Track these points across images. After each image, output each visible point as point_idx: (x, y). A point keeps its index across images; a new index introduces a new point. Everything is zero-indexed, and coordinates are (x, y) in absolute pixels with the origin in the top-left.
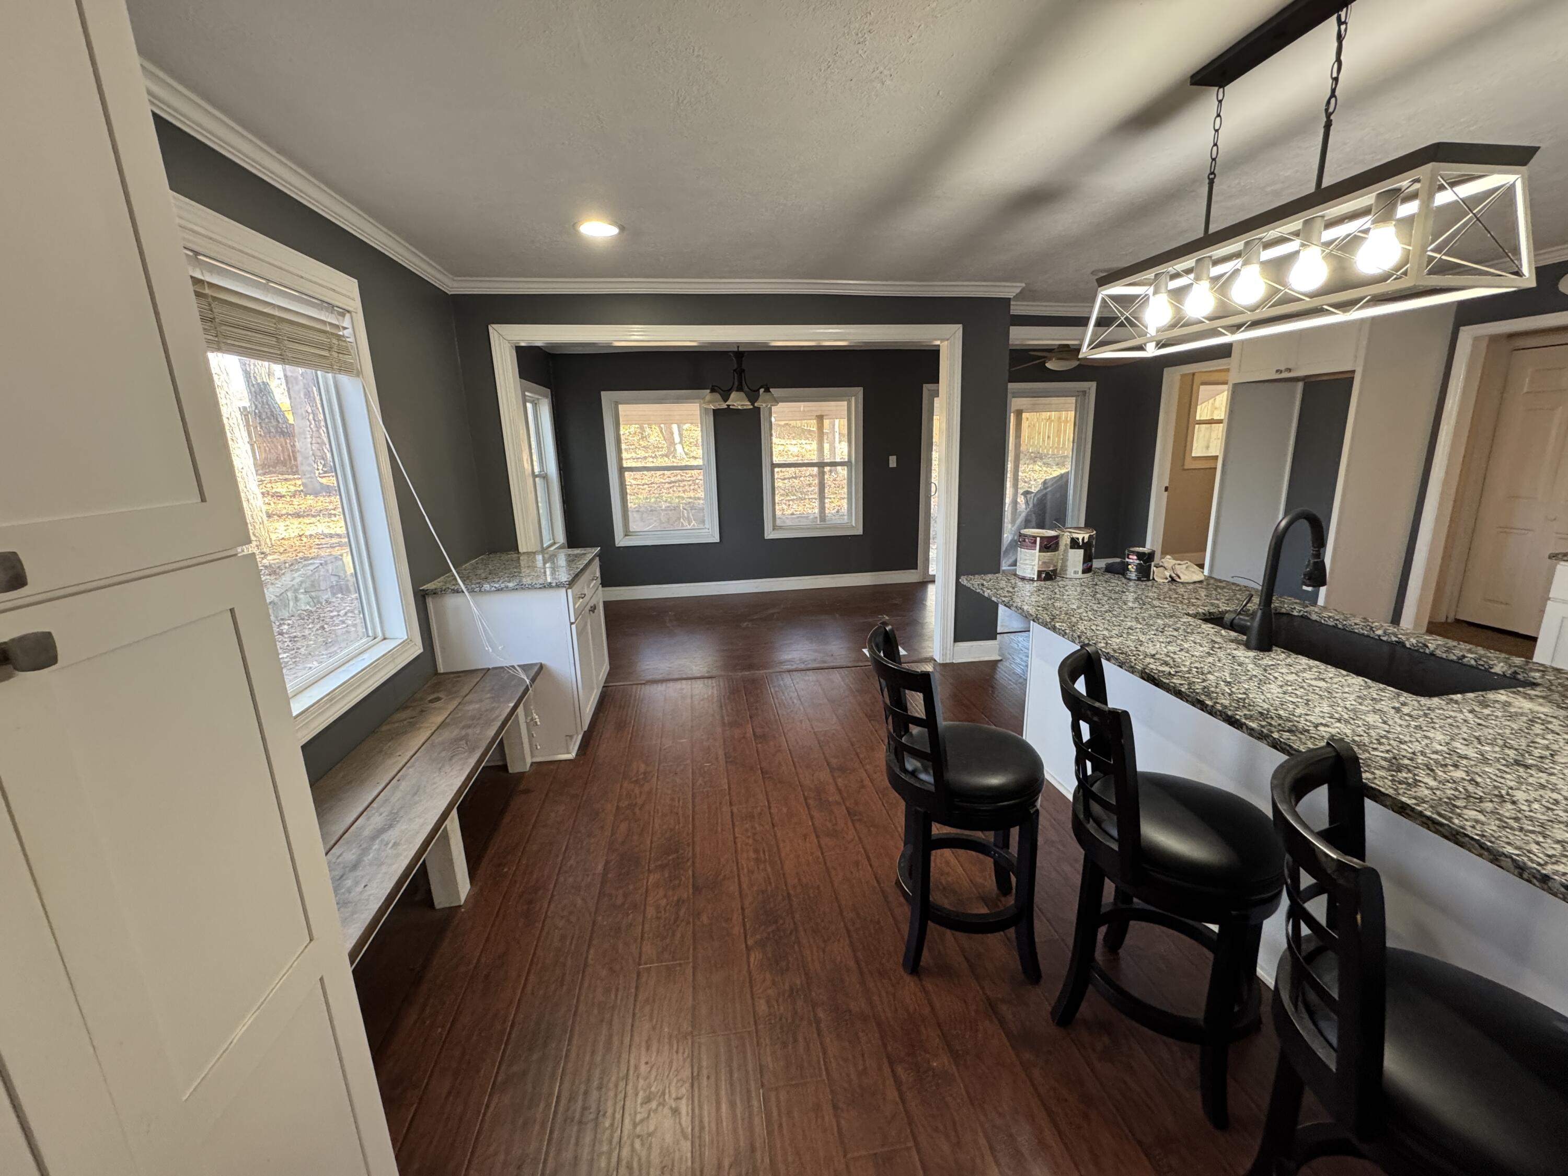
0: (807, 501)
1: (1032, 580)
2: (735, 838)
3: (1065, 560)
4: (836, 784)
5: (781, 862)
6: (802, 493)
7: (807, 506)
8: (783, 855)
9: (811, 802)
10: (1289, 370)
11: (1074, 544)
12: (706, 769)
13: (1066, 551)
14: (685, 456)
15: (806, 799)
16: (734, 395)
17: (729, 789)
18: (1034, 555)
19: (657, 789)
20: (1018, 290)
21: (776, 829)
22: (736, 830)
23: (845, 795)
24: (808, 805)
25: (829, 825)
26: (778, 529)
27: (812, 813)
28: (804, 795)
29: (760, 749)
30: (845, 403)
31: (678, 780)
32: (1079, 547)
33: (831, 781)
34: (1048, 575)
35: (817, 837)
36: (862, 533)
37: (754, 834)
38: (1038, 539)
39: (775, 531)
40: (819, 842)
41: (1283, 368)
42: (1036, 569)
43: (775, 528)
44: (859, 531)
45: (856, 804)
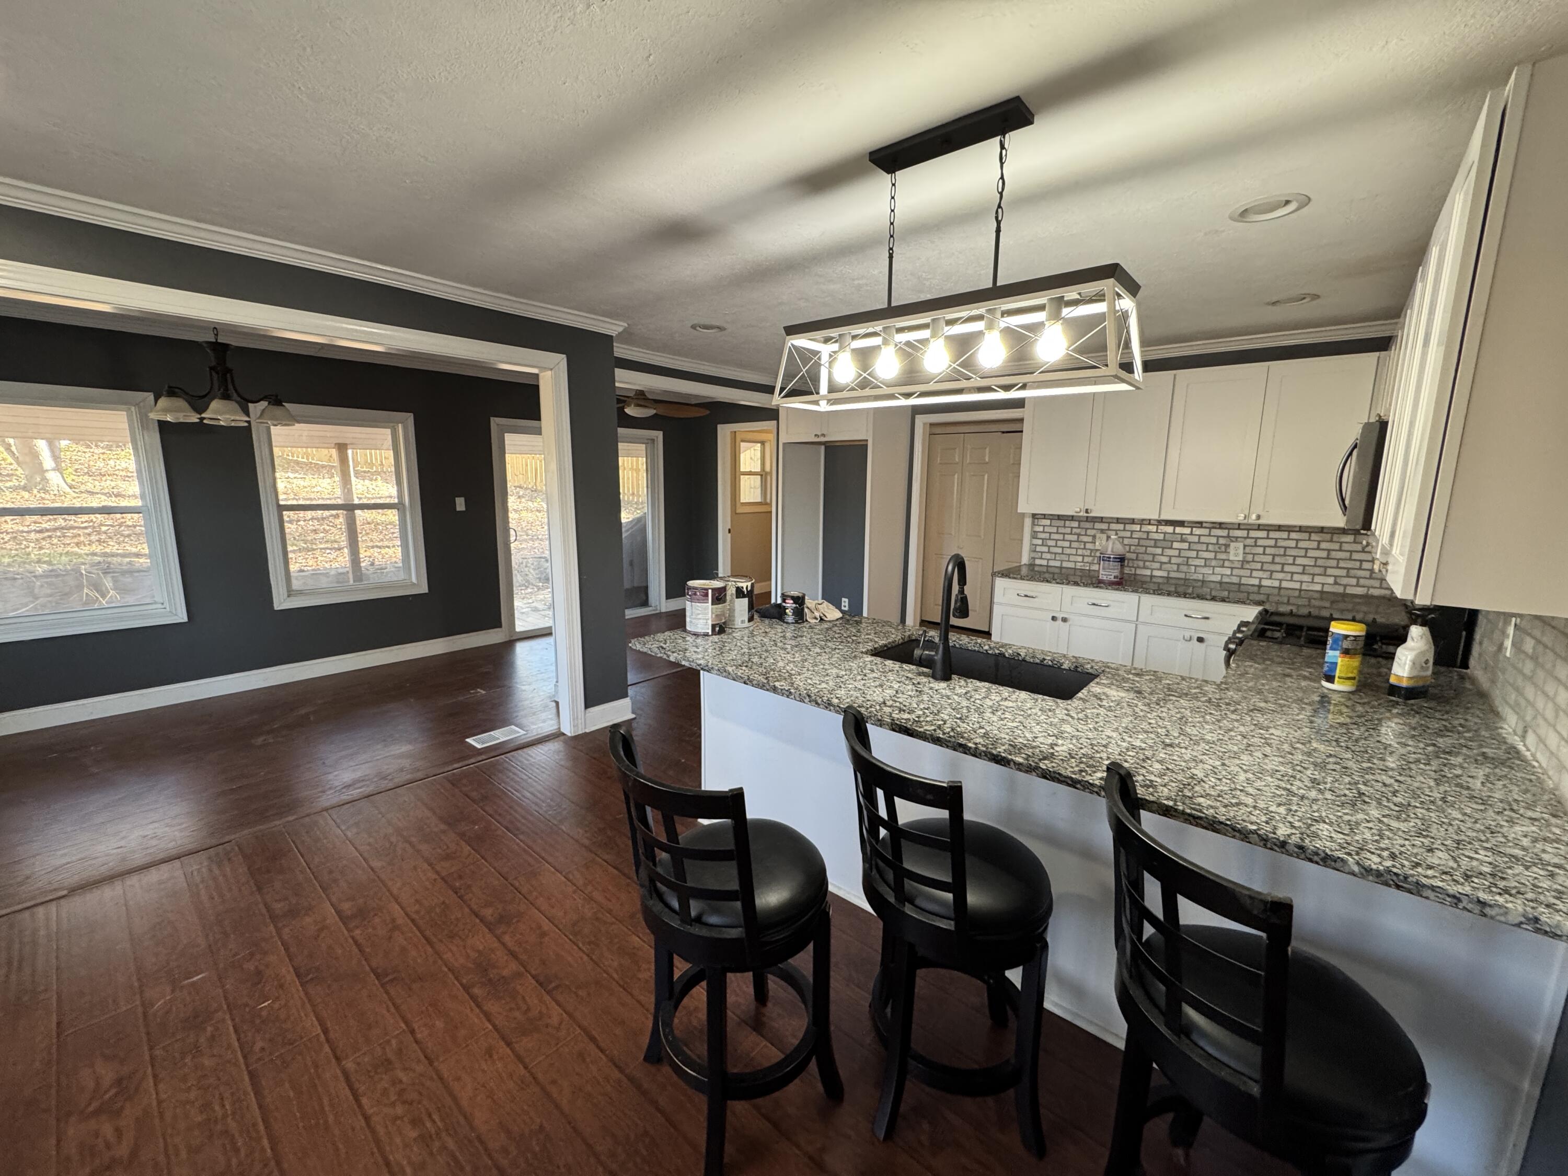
0: (318, 553)
1: (706, 635)
2: (367, 1118)
3: (732, 610)
4: (504, 944)
5: (465, 1117)
6: (305, 542)
7: (320, 558)
8: (465, 1103)
9: (476, 991)
10: (823, 435)
11: (740, 593)
12: (264, 1013)
13: (732, 601)
14: (68, 490)
15: (466, 988)
16: (215, 405)
17: (325, 1031)
18: (706, 609)
19: (160, 1102)
20: (621, 329)
21: (436, 1064)
22: (364, 1101)
23: (524, 957)
24: (473, 998)
25: (517, 1014)
26: (295, 595)
27: (485, 1008)
28: (461, 984)
29: (361, 940)
30: (388, 431)
31: (207, 1062)
32: (744, 596)
33: (496, 944)
34: (720, 629)
35: (509, 1044)
36: (427, 591)
37: (401, 1093)
38: (710, 591)
39: (292, 598)
40: (513, 1050)
41: (819, 434)
42: (710, 623)
43: (290, 593)
44: (423, 588)
45: (543, 962)
